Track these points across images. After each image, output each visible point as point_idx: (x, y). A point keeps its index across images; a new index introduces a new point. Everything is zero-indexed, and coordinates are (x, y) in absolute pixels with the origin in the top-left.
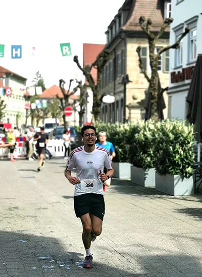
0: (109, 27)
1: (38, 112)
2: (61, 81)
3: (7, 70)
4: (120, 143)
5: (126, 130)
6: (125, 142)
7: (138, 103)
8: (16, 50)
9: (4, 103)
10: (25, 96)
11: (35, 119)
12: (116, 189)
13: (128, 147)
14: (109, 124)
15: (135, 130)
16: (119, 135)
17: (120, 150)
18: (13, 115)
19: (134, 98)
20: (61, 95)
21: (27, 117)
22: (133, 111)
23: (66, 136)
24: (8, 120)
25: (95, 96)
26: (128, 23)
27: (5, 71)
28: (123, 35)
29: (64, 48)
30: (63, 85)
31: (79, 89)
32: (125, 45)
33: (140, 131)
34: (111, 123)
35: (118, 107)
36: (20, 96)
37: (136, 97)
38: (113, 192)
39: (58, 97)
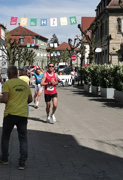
0: (97, 7)
1: (55, 58)
2: (69, 40)
4: (108, 76)
6: (110, 75)
7: (116, 52)
8: (44, 21)
9: (35, 54)
10: (47, 49)
12: (105, 104)
13: (112, 78)
14: (100, 65)
15: (117, 68)
16: (106, 72)
17: (107, 81)
18: (39, 61)
19: (114, 49)
20: (70, 49)
21: (48, 62)
22: (113, 57)
23: (73, 73)
24: (37, 63)
25: (91, 48)
26: (110, 4)
27: (35, 35)
28: (106, 11)
29: (72, 19)
30: (71, 42)
31: (80, 44)
32: (108, 17)
33: (120, 69)
34: (101, 64)
35: (103, 55)
36: (44, 49)
38: (104, 107)
39: (67, 50)
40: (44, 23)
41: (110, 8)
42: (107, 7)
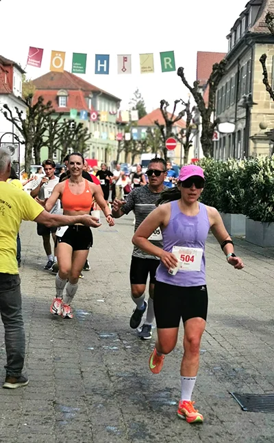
0: (232, 29)
1: (135, 144)
2: (162, 102)
3: (95, 87)
4: (234, 186)
5: (241, 169)
6: (239, 185)
7: (266, 133)
8: (102, 63)
9: (88, 132)
10: (117, 123)
11: (130, 155)
15: (253, 169)
16: (232, 176)
17: (233, 196)
18: (100, 148)
19: (262, 127)
20: (162, 122)
21: (119, 151)
22: (259, 145)
24: (93, 154)
26: (257, 23)
27: (92, 89)
28: (250, 40)
29: (165, 59)
30: (165, 108)
31: (185, 114)
33: (259, 171)
35: (239, 139)
36: (111, 123)
37: (265, 126)
39: (157, 124)
40: (102, 68)
41: (258, 32)
42: (252, 30)
